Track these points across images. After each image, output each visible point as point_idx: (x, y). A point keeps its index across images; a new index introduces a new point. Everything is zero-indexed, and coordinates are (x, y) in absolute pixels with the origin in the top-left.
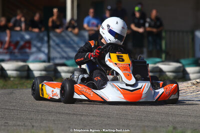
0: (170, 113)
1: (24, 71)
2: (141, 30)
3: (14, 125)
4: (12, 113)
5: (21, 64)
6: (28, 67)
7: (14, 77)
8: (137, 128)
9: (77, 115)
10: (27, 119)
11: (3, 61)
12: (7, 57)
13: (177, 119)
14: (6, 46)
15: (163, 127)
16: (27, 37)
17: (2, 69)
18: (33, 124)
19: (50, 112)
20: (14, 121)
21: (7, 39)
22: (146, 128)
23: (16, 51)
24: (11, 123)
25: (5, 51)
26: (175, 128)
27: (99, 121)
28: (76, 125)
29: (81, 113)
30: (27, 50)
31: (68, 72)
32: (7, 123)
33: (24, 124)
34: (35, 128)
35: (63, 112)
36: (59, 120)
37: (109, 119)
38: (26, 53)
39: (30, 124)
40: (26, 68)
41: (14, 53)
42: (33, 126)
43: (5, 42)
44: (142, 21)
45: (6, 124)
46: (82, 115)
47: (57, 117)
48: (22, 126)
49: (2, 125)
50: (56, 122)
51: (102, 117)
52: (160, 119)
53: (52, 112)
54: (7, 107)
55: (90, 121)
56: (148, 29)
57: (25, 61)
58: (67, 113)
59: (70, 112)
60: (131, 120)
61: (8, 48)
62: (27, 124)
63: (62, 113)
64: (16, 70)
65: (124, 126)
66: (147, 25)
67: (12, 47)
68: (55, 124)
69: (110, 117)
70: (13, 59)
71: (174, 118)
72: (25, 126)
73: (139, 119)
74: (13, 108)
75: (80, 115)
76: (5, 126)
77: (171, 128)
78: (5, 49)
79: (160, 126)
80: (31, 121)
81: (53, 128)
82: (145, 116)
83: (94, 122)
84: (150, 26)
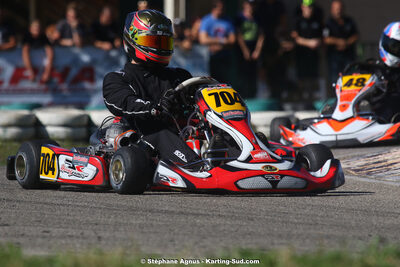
0: (373, 209)
1: (80, 126)
2: (312, 43)
3: (63, 237)
4: (59, 212)
5: (75, 112)
6: (89, 118)
7: (62, 140)
8: (308, 241)
9: (188, 214)
10: (88, 223)
11: (38, 106)
12: (46, 99)
13: (388, 222)
14: (45, 76)
15: (360, 238)
16: (86, 58)
17: (38, 124)
18: (100, 235)
19: (133, 210)
20: (61, 227)
21: (47, 62)
22: (326, 241)
23: (64, 86)
24: (55, 231)
25: (43, 87)
26: (382, 240)
27: (232, 226)
28: (185, 235)
29: (195, 212)
30: (87, 85)
32: (48, 232)
33: (82, 234)
34: (103, 242)
35: (160, 209)
36: (152, 225)
37: (252, 223)
38: (84, 89)
39: (93, 234)
40: (85, 121)
41: (61, 91)
42: (99, 238)
43: (44, 69)
44: (315, 26)
45: (46, 234)
46: (198, 215)
47: (147, 219)
48: (78, 237)
49: (37, 236)
50: (145, 230)
51: (236, 218)
52: (353, 223)
53: (137, 209)
54: (48, 200)
55: (214, 226)
56: (329, 40)
57: (81, 106)
58: (166, 212)
59: (173, 209)
60: (296, 224)
61: (48, 82)
62: (87, 233)
63: (158, 211)
64: (64, 125)
65: (280, 236)
66: (326, 32)
67: (56, 80)
68: (142, 232)
69: (252, 220)
70: (59, 102)
71: (381, 219)
72: (84, 238)
73: (311, 221)
74: (59, 201)
75: (193, 214)
76: (44, 237)
77: (374, 241)
78: (42, 82)
79: (354, 237)
80: (95, 227)
81: (140, 243)
82: (322, 216)
83: (222, 228)
84: (331, 35)
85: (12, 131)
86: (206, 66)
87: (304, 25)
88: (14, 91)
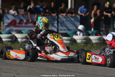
2: (109, 15)
31: (67, 40)
44: (110, 10)
85: (24, 40)
86: (79, 21)
87: (107, 10)
88: (26, 26)
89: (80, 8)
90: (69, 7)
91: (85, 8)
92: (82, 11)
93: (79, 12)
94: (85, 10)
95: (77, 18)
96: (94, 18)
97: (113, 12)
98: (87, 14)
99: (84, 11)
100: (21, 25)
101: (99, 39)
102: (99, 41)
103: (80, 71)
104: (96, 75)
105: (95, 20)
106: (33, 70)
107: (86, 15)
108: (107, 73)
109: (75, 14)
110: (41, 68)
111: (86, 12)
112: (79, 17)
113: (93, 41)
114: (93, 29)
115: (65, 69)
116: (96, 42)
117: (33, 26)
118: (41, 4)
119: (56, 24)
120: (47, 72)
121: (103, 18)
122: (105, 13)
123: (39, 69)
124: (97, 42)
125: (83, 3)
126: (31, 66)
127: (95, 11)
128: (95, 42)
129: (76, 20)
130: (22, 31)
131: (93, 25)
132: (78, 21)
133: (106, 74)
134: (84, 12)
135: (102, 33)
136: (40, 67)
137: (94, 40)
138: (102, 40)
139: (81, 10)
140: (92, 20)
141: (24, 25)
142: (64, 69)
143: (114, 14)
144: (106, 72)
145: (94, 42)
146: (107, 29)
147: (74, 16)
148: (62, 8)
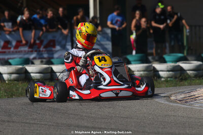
1: (47, 73)
2: (162, 26)
6: (52, 69)
17: (26, 72)
44: (162, 17)
85: (14, 76)
87: (157, 17)
88: (16, 52)
89: (110, 17)
90: (92, 14)
91: (119, 15)
92: (114, 22)
93: (109, 23)
94: (119, 19)
95: (106, 34)
96: (136, 32)
97: (169, 21)
98: (124, 26)
99: (117, 21)
100: (7, 51)
101: (147, 69)
102: (145, 72)
103: (114, 127)
104: (143, 132)
105: (137, 36)
106: (32, 128)
107: (121, 28)
108: (162, 128)
109: (102, 27)
110: (45, 125)
111: (122, 23)
112: (109, 31)
113: (135, 73)
114: (134, 52)
115: (89, 125)
116: (141, 74)
117: (28, 51)
118: (41, 12)
119: (69, 45)
120: (57, 131)
121: (151, 31)
122: (154, 24)
123: (43, 126)
124: (143, 75)
125: (116, 7)
126: (28, 121)
127: (137, 20)
128: (139, 75)
129: (104, 37)
130: (10, 61)
131: (135, 45)
132: (108, 40)
133: (160, 130)
134: (118, 23)
135: (150, 58)
136: (44, 123)
137: (138, 71)
138: (151, 71)
139: (113, 20)
140: (133, 37)
141: (12, 49)
142: (86, 124)
143: (170, 25)
144: (162, 126)
145: (137, 74)
146: (159, 51)
147: (101, 31)
148: (79, 17)
